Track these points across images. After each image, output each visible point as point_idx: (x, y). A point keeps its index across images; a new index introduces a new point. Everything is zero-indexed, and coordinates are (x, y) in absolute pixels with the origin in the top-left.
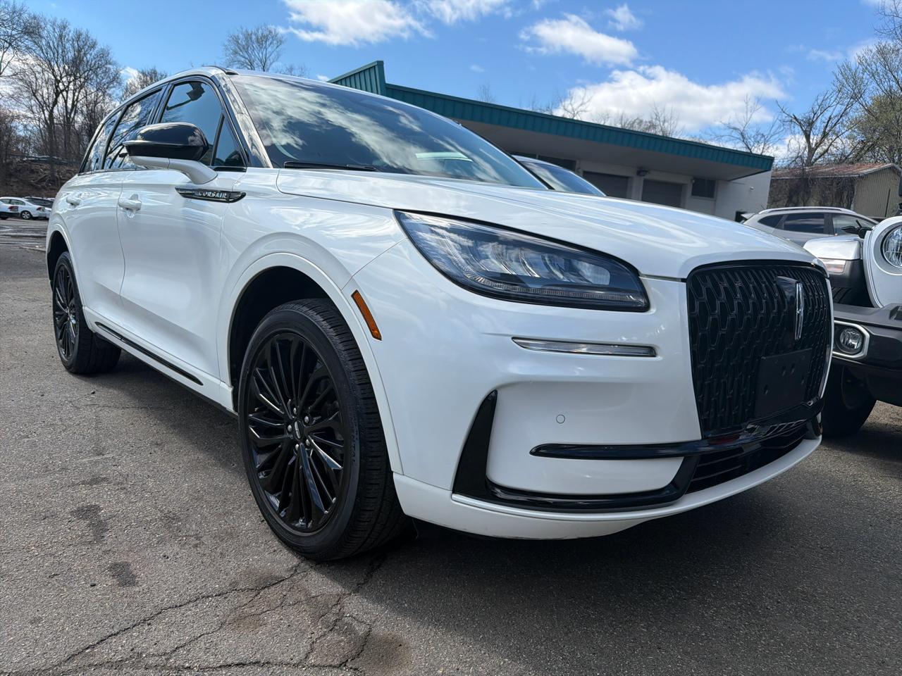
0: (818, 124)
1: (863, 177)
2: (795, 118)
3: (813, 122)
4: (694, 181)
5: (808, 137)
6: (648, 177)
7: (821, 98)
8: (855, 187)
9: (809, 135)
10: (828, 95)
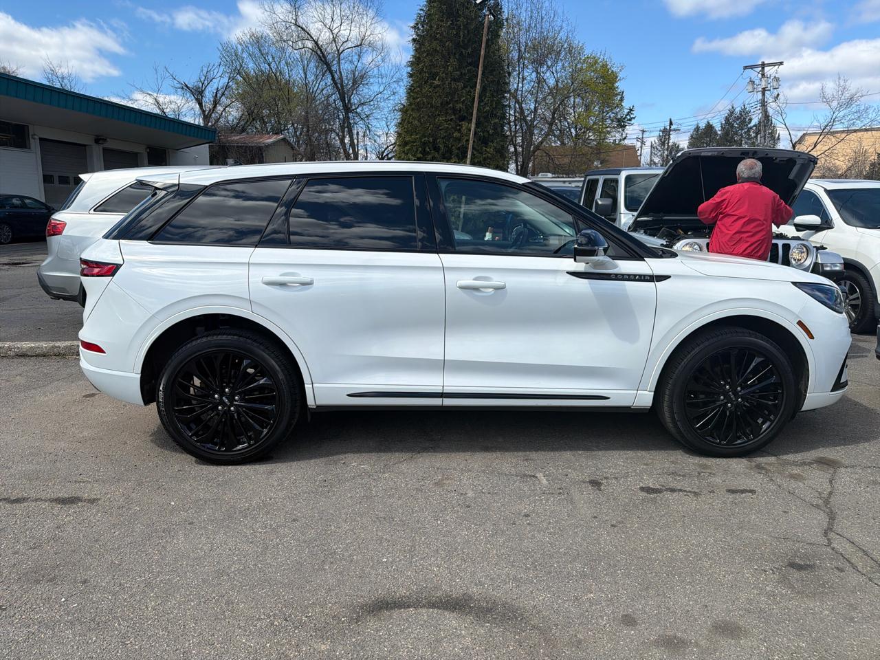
0: (207, 93)
1: (268, 146)
2: (186, 86)
3: (203, 91)
4: (148, 150)
5: (200, 104)
6: (106, 145)
7: (205, 70)
8: (264, 155)
9: (202, 103)
10: (210, 68)
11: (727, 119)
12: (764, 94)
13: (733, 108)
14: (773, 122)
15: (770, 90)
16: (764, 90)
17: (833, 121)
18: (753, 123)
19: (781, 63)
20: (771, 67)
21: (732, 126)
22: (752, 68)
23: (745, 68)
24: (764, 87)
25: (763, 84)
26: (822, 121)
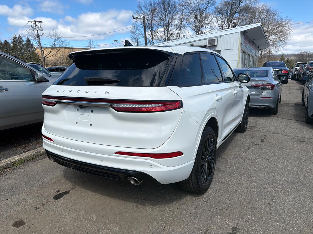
11: (13, 40)
12: (38, 32)
13: (15, 36)
14: (32, 43)
15: (39, 31)
16: (37, 31)
17: (54, 44)
18: (24, 43)
19: (41, 22)
20: (39, 23)
21: (16, 43)
22: (31, 22)
23: (29, 21)
24: (38, 30)
25: (37, 29)
26: (51, 44)
